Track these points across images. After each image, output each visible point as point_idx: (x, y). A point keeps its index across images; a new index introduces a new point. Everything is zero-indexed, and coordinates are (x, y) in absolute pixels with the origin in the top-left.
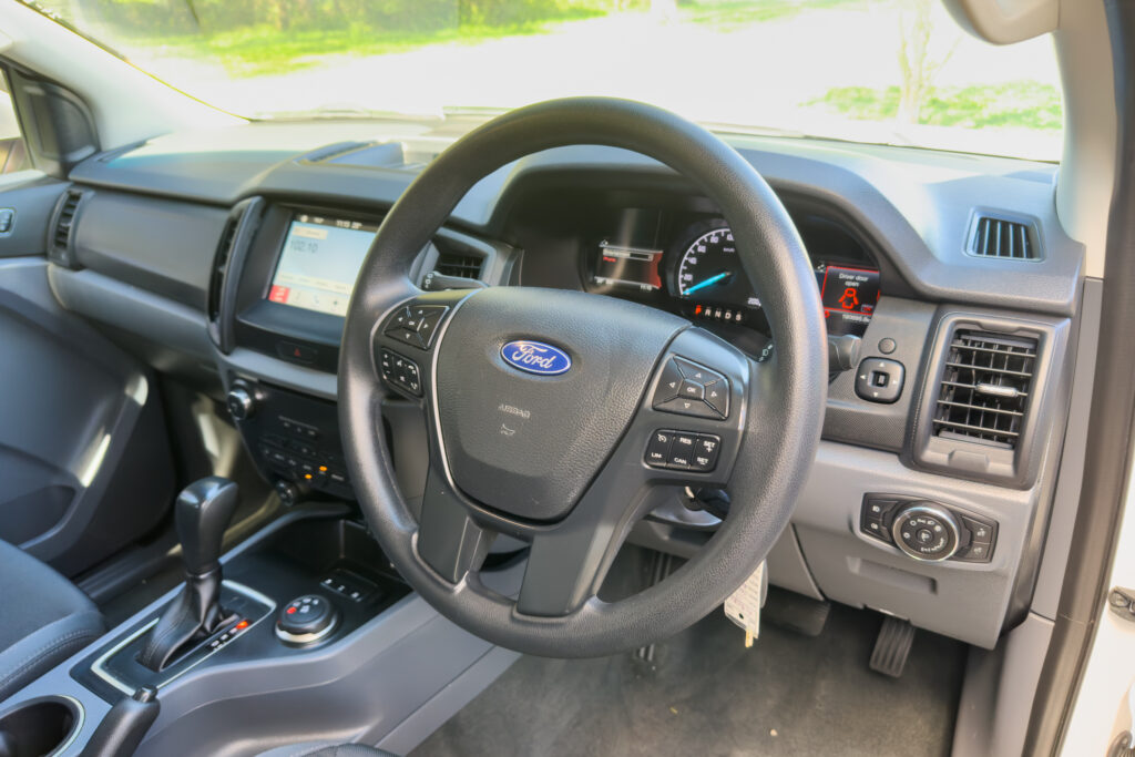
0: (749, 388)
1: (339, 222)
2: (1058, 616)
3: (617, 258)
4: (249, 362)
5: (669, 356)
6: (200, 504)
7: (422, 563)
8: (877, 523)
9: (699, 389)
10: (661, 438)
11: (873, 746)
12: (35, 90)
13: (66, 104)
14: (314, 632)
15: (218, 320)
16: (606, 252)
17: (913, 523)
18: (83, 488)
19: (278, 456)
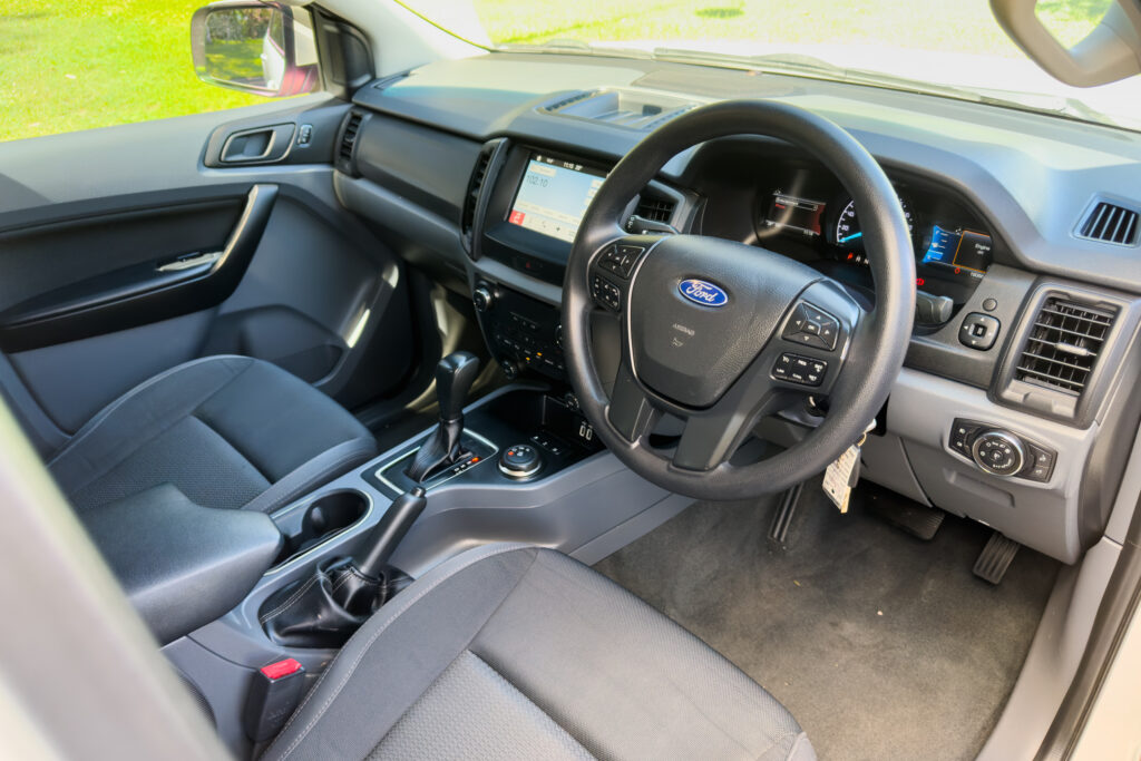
0: (853, 331)
1: (566, 164)
2: (1126, 541)
3: (786, 206)
4: (491, 268)
5: (800, 301)
6: (454, 370)
7: (610, 425)
8: (962, 442)
9: (817, 328)
10: (785, 359)
11: (966, 638)
12: (331, 28)
13: (353, 39)
14: (526, 471)
15: (470, 234)
16: (778, 200)
17: (989, 445)
18: (348, 348)
19: (506, 341)
